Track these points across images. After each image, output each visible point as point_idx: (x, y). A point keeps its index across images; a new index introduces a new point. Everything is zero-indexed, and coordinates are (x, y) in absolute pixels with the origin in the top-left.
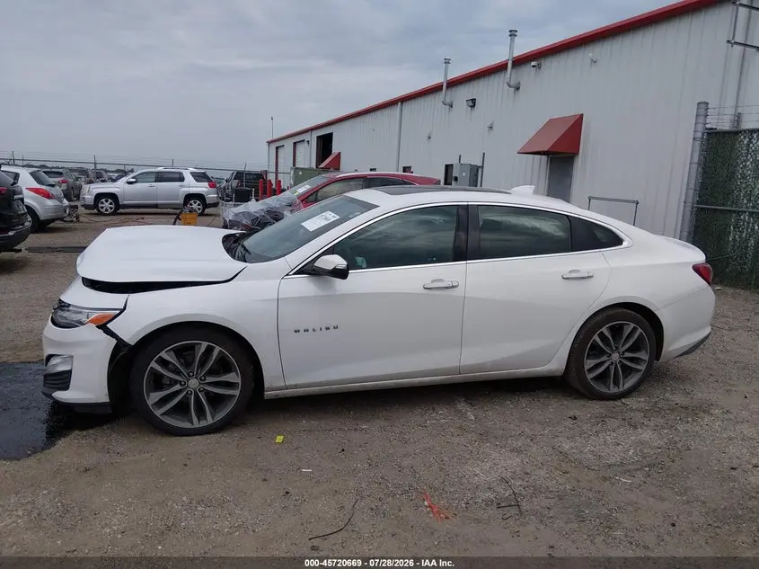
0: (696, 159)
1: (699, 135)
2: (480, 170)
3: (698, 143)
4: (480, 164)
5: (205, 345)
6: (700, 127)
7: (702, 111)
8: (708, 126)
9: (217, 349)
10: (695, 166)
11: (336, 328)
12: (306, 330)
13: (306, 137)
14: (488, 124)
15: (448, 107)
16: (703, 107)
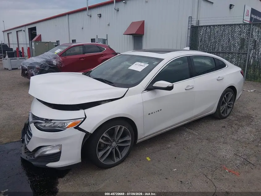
0: (189, 36)
1: (190, 27)
2: (106, 41)
3: (189, 30)
4: (106, 38)
5: (119, 126)
6: (190, 25)
7: (190, 20)
8: (192, 25)
9: (124, 127)
10: (189, 38)
11: (161, 110)
12: (152, 113)
13: (23, 29)
14: (108, 24)
15: (89, 17)
16: (190, 18)
